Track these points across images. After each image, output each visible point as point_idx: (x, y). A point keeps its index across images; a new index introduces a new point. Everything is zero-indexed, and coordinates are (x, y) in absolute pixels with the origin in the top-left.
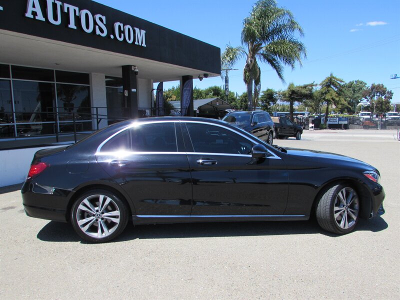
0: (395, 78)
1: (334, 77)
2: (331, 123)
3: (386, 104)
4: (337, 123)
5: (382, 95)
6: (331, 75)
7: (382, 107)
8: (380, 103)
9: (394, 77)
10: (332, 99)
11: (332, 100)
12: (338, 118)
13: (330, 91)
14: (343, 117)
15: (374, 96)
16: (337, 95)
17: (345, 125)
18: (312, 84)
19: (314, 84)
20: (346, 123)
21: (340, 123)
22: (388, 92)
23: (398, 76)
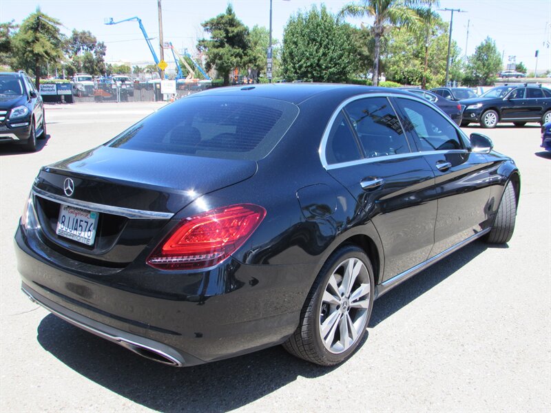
0: (111, 24)
1: (43, 15)
2: (45, 93)
3: (98, 62)
4: (54, 93)
5: (91, 48)
6: (38, 11)
7: (94, 67)
8: (89, 60)
9: (109, 22)
10: (46, 52)
11: (45, 55)
12: (55, 85)
13: (40, 39)
14: (64, 84)
15: (79, 49)
16: (53, 46)
17: (66, 96)
18: (10, 24)
19: (14, 24)
20: (69, 92)
21: (60, 92)
22: (99, 44)
23: (114, 21)
